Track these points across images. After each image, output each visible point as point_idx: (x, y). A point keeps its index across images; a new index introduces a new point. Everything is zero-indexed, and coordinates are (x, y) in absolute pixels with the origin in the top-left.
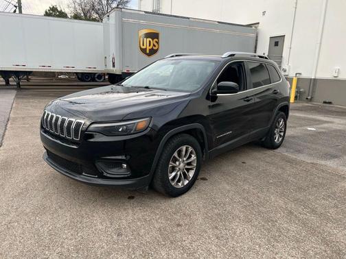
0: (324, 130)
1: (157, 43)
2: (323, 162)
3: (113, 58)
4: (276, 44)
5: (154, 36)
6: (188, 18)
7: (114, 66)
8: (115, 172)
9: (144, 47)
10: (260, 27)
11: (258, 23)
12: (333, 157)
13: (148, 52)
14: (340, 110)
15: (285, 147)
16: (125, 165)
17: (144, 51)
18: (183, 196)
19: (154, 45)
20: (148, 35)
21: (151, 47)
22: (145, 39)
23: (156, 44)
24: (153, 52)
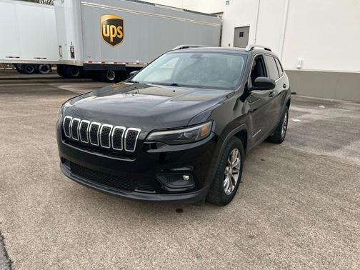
0: (308, 121)
1: (122, 30)
2: (330, 154)
3: (72, 48)
4: (241, 35)
5: (117, 23)
6: (154, 4)
7: (73, 56)
8: (176, 185)
9: (108, 35)
10: (224, 16)
11: (222, 13)
12: (336, 148)
13: (112, 40)
14: (305, 100)
15: (287, 140)
16: (187, 177)
17: (107, 39)
18: (232, 203)
19: (118, 34)
20: (111, 22)
21: (115, 36)
22: (108, 26)
23: (120, 32)
24: (117, 41)
